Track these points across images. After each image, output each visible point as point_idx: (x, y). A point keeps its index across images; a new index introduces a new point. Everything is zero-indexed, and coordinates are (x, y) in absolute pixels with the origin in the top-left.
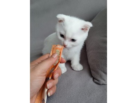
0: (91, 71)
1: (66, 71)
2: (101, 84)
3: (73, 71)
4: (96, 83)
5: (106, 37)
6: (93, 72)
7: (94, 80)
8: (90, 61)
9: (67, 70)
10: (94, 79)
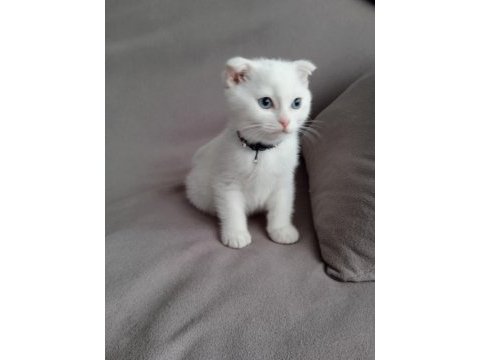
0: (322, 246)
1: (249, 241)
2: (345, 279)
3: (271, 243)
4: (332, 276)
5: (371, 157)
6: (324, 249)
7: (326, 270)
8: (318, 220)
9: (253, 241)
10: (327, 266)
